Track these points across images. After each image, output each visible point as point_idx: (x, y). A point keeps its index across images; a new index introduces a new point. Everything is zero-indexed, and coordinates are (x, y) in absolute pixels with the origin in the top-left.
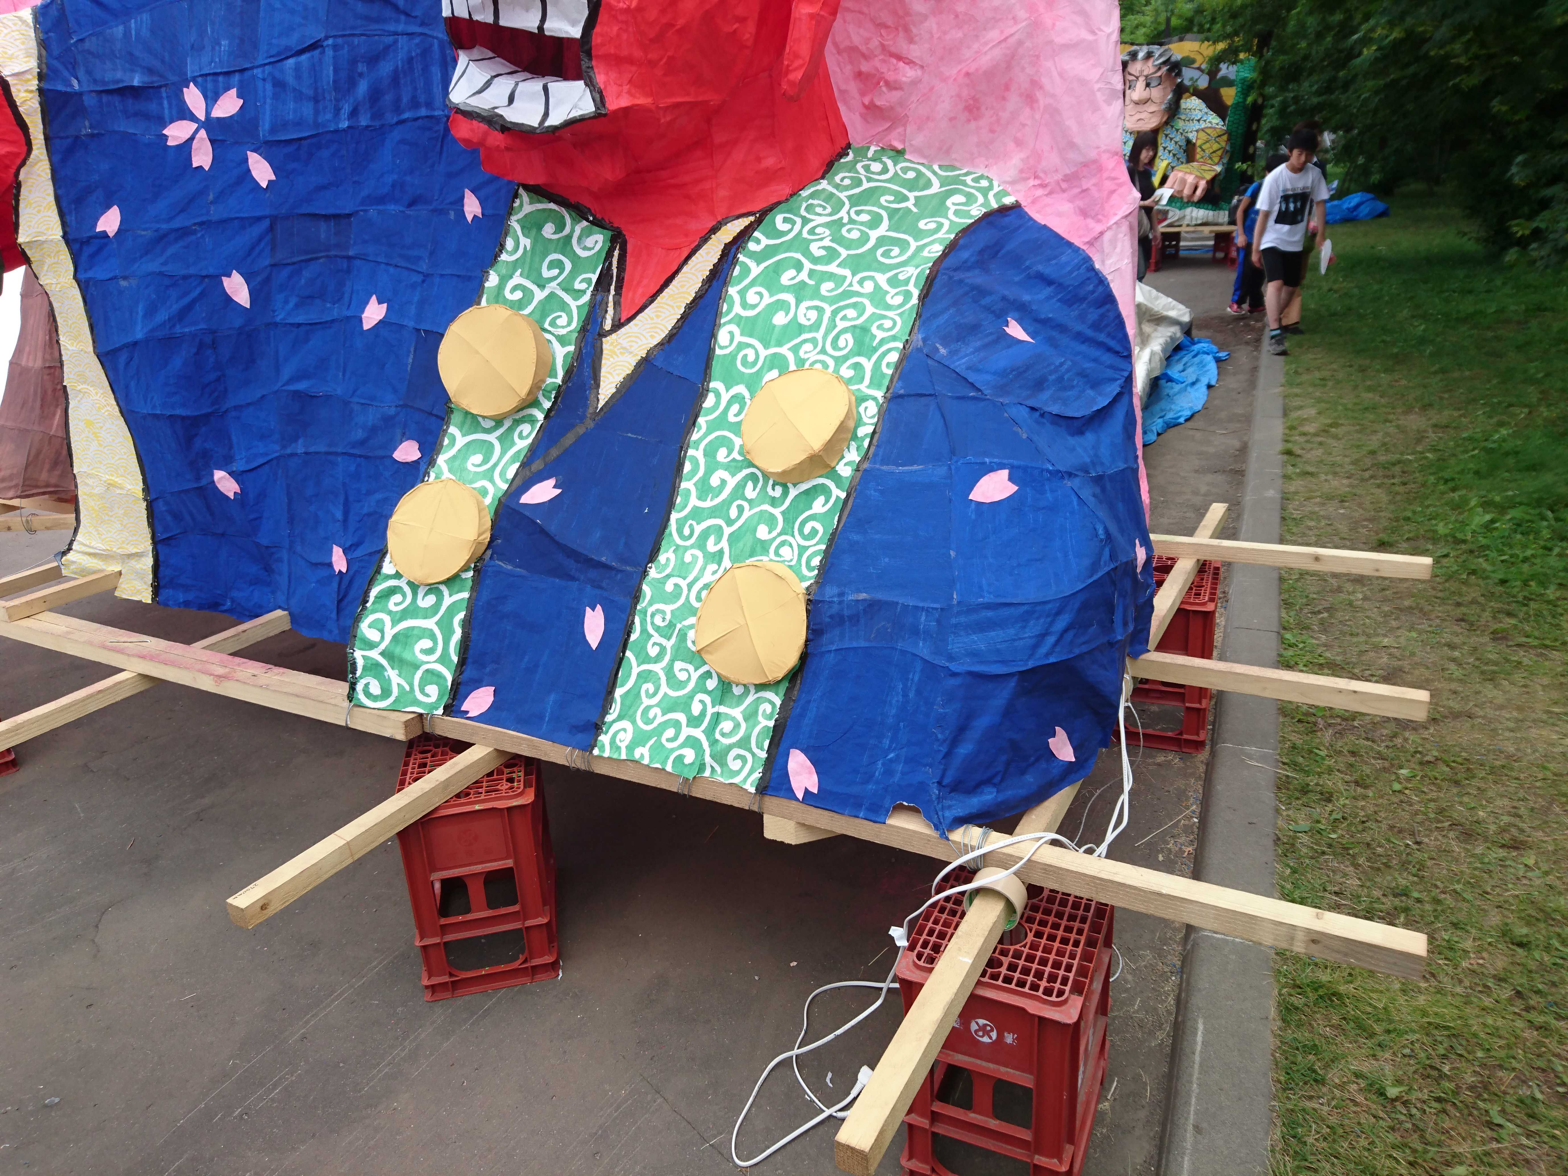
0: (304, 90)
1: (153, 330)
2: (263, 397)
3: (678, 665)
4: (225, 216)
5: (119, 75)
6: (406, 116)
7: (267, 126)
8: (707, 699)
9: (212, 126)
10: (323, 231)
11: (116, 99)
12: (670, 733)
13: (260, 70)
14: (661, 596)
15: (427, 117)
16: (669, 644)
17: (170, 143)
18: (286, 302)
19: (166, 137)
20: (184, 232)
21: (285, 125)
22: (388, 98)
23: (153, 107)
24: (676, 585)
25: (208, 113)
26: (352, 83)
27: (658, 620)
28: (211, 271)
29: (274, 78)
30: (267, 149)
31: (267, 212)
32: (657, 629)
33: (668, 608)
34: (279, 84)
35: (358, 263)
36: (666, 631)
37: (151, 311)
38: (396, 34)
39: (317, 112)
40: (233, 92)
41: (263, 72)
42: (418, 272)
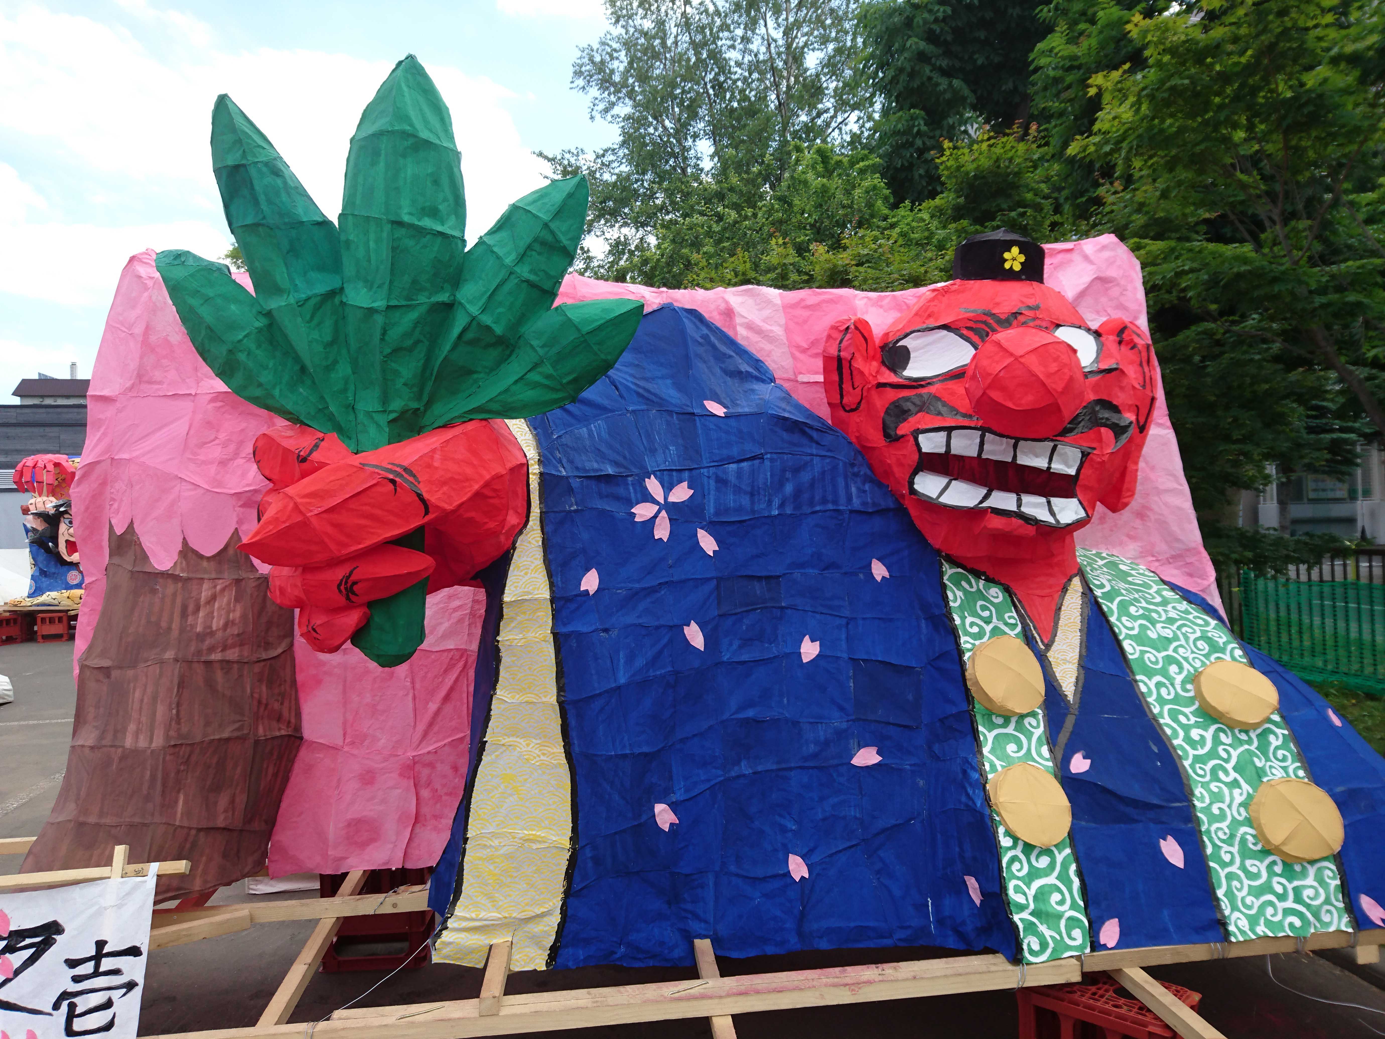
0: (743, 487)
1: (633, 675)
2: (710, 727)
3: (1248, 863)
4: (683, 577)
5: (596, 466)
6: (818, 508)
7: (712, 511)
8: (1283, 881)
9: (670, 508)
10: (758, 588)
11: (593, 484)
12: (1270, 911)
13: (705, 470)
14: (1214, 819)
15: (834, 510)
16: (1235, 850)
17: (637, 519)
18: (731, 644)
19: (634, 515)
20: (653, 590)
21: (727, 511)
22: (806, 496)
23: (621, 491)
24: (1220, 808)
25: (666, 499)
26: (781, 485)
27: (1220, 834)
28: (676, 622)
29: (717, 477)
30: (712, 528)
31: (713, 574)
32: (1223, 841)
33: (1224, 825)
34: (722, 482)
35: (789, 612)
36: (1230, 841)
37: (631, 658)
38: (812, 455)
39: (753, 503)
40: (685, 484)
41: (708, 472)
42: (841, 617)
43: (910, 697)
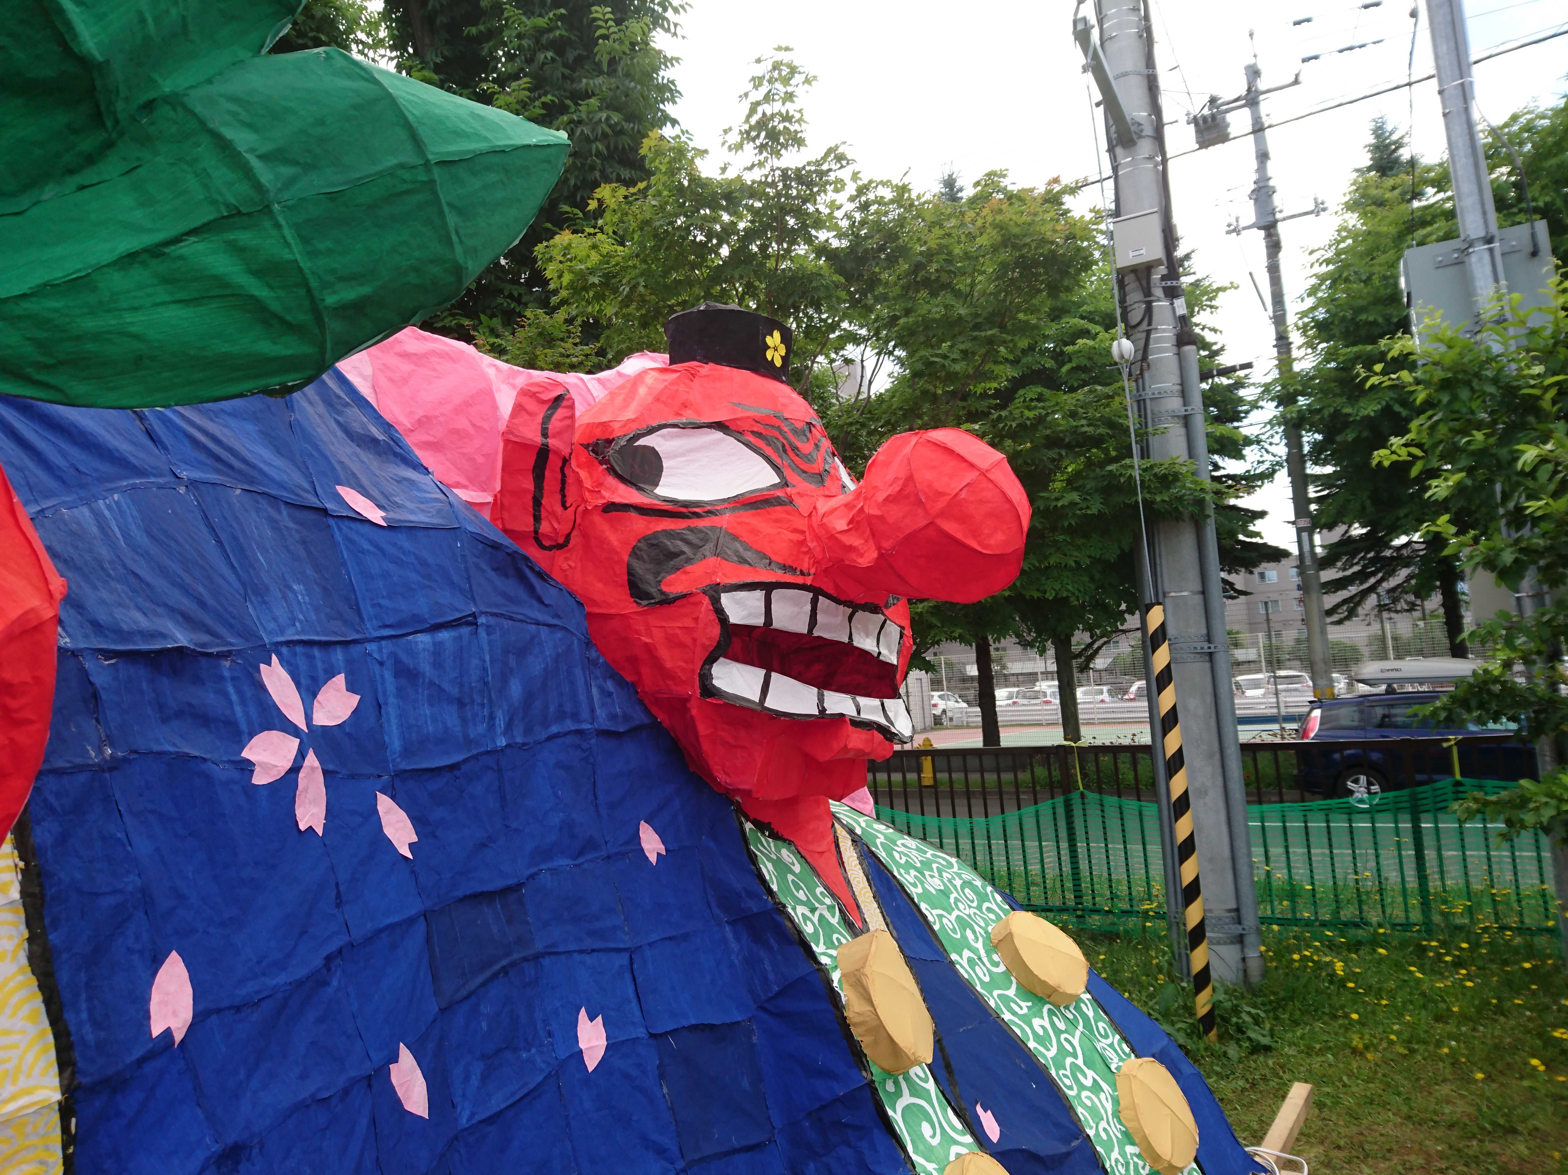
7: (396, 744)
10: (492, 922)
13: (373, 646)
14: (1108, 1148)
15: (576, 731)
17: (256, 780)
19: (249, 766)
21: (422, 744)
22: (538, 705)
24: (1104, 1130)
25: (308, 716)
26: (504, 681)
30: (403, 790)
31: (418, 906)
33: (1116, 1153)
34: (406, 675)
38: (536, 622)
39: (465, 723)
41: (380, 649)
42: (618, 950)
43: (745, 1083)
